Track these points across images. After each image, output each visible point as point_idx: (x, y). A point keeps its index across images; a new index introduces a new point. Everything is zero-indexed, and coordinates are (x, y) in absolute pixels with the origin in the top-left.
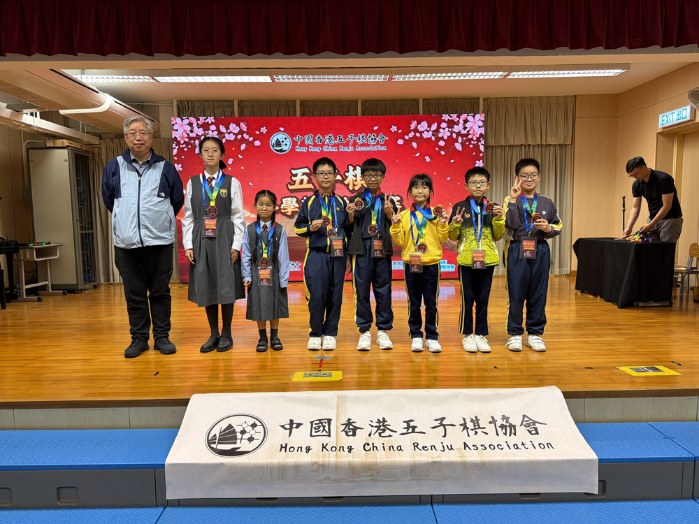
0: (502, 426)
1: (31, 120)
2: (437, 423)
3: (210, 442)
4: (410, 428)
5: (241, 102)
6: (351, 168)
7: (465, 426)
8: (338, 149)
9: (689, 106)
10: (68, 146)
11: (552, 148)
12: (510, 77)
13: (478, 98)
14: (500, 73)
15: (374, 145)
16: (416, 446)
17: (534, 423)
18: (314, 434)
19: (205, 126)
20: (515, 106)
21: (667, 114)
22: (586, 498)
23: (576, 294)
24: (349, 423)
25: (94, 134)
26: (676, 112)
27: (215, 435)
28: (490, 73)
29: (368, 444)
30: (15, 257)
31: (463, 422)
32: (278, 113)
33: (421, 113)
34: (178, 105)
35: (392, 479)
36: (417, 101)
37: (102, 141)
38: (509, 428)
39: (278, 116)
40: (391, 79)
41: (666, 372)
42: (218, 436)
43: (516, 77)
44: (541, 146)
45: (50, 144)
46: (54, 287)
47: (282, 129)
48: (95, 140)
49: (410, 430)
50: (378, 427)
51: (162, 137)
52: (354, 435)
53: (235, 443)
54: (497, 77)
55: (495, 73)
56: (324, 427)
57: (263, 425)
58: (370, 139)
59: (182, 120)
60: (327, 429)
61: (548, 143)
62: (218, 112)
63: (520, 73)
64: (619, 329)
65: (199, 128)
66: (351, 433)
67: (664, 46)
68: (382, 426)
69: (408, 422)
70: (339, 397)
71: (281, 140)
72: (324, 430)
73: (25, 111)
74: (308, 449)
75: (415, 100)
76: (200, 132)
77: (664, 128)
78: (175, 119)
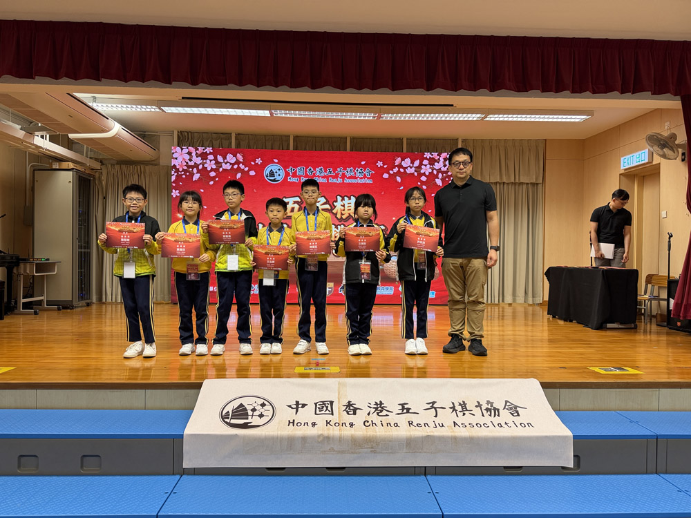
0: (487, 409)
1: (42, 142)
2: (429, 406)
3: (224, 417)
4: (405, 409)
5: (238, 135)
6: (339, 198)
7: (454, 409)
8: (328, 180)
9: (647, 150)
10: (73, 169)
11: (524, 186)
12: (487, 119)
13: (457, 139)
14: (479, 115)
15: (361, 178)
16: (410, 423)
17: (516, 407)
18: (318, 412)
19: (204, 156)
20: (491, 147)
21: (627, 157)
22: (563, 471)
23: (549, 319)
24: (349, 405)
25: (96, 160)
26: (635, 154)
27: (228, 412)
28: (469, 115)
29: (368, 422)
30: (15, 271)
31: (452, 406)
32: (272, 146)
33: (405, 150)
34: (178, 135)
35: (390, 451)
36: (401, 140)
37: (103, 167)
38: (493, 411)
39: (272, 149)
40: (379, 117)
41: (632, 371)
42: (231, 413)
43: (492, 119)
44: (515, 184)
45: (56, 166)
46: (49, 303)
47: (276, 161)
48: (97, 166)
49: (405, 411)
50: (376, 409)
51: (161, 164)
52: (355, 414)
53: (247, 419)
54: (475, 119)
55: (474, 115)
56: (327, 407)
57: (271, 405)
58: (357, 173)
59: (182, 149)
60: (329, 409)
61: (522, 181)
62: (216, 143)
63: (496, 116)
64: (589, 344)
65: (197, 157)
66: (352, 412)
67: (622, 93)
68: (379, 408)
69: (402, 405)
70: (339, 383)
71: (275, 171)
72: (327, 409)
73: (37, 133)
74: (314, 424)
75: (400, 139)
76: (199, 160)
77: (625, 170)
78: (175, 148)
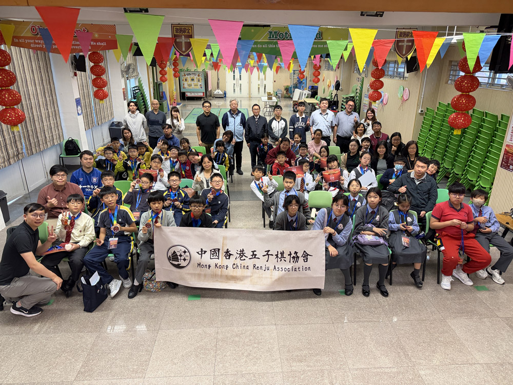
2: (266, 253)
3: (169, 259)
4: (254, 255)
16: (254, 266)
17: (307, 255)
18: (212, 257)
24: (227, 252)
27: (170, 256)
31: (277, 254)
38: (296, 258)
50: (240, 254)
53: (179, 261)
56: (216, 253)
57: (189, 252)
66: (228, 258)
68: (242, 254)
69: (253, 252)
70: (223, 237)
74: (209, 267)
